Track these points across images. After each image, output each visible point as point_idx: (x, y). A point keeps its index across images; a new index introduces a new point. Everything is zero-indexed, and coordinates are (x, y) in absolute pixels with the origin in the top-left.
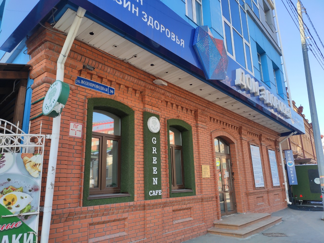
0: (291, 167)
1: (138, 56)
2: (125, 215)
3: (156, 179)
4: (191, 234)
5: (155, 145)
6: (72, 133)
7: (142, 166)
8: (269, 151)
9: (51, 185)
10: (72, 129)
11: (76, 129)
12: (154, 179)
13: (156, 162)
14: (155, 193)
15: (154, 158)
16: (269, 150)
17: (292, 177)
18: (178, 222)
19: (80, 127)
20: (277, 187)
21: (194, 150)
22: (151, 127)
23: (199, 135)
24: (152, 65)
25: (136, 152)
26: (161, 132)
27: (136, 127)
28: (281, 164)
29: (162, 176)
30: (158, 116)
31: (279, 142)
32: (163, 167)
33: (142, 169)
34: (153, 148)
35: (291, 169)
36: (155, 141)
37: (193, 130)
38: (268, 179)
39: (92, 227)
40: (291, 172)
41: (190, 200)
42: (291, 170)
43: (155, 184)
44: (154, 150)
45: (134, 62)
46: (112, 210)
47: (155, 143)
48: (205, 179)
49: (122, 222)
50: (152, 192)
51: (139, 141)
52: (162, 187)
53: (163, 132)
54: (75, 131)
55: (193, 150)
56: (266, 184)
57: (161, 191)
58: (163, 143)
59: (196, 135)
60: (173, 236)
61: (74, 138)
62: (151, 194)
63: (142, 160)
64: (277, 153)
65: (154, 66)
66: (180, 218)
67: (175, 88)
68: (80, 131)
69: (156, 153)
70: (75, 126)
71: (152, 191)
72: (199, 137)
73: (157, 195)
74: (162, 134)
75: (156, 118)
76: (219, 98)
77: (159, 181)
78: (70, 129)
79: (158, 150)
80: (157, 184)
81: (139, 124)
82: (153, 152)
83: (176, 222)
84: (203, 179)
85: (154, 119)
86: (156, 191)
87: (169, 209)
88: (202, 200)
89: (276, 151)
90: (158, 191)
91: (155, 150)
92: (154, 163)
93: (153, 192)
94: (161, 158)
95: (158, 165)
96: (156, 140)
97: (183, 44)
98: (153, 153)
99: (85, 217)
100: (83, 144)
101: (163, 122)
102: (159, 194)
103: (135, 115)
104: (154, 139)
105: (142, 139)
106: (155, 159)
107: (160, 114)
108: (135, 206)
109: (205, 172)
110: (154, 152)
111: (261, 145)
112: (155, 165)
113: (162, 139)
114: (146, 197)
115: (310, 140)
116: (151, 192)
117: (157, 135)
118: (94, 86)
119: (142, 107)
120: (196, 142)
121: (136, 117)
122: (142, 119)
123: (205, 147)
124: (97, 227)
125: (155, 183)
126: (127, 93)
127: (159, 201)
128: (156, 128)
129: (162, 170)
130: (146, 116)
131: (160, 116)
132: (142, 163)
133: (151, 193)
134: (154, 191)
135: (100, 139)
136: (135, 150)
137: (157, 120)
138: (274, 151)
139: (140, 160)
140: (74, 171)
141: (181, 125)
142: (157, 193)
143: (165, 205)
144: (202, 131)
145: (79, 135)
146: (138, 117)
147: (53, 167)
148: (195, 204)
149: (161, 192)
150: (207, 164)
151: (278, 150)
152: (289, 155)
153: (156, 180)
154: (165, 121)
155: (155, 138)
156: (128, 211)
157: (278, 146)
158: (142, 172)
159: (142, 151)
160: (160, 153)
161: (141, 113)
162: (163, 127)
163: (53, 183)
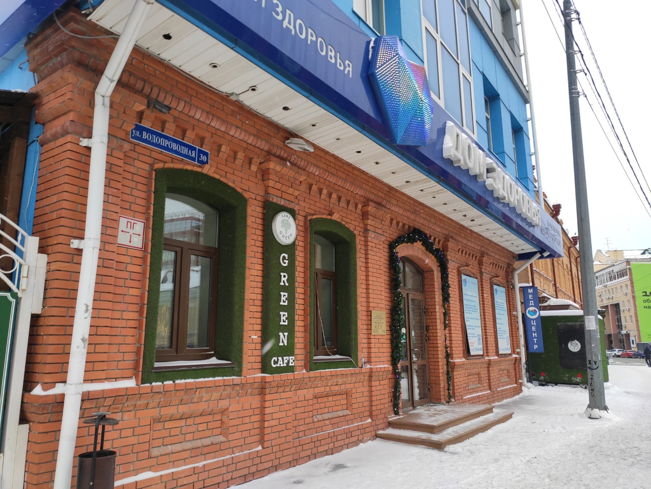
0: (533, 319)
1: (259, 89)
2: (223, 403)
3: (286, 334)
4: (347, 441)
5: (284, 270)
6: (123, 239)
7: (259, 309)
8: (495, 287)
9: (83, 340)
10: (122, 231)
11: (131, 231)
12: (281, 334)
13: (287, 301)
14: (282, 362)
15: (282, 294)
16: (495, 285)
17: (535, 338)
18: (322, 419)
19: (139, 227)
20: (505, 355)
21: (359, 282)
22: (278, 232)
23: (369, 252)
24: (286, 108)
25: (247, 282)
26: (297, 243)
27: (250, 231)
28: (515, 313)
29: (296, 329)
30: (292, 213)
31: (514, 270)
32: (300, 312)
33: (259, 315)
34: (282, 274)
36: (285, 261)
37: (358, 241)
38: (491, 339)
39: (159, 426)
40: (533, 328)
41: (347, 376)
42: (532, 324)
43: (282, 344)
44: (284, 279)
45: (249, 100)
46: (199, 393)
47: (286, 265)
48: (375, 337)
50: (276, 360)
51: (255, 260)
52: (296, 351)
53: (301, 244)
54: (129, 234)
55: (356, 280)
57: (293, 357)
58: (302, 265)
59: (363, 251)
60: (312, 445)
61: (128, 248)
62: (274, 364)
63: (259, 297)
64: (508, 292)
65: (289, 111)
66: (327, 411)
67: (327, 157)
68: (139, 235)
69: (287, 284)
70: (129, 224)
71: (276, 358)
72: (370, 256)
73: (285, 365)
74: (299, 248)
75: (289, 215)
76: (409, 182)
77: (291, 338)
78: (121, 228)
79: (291, 279)
80: (286, 344)
81: (255, 226)
82: (282, 281)
83: (320, 417)
84: (372, 337)
85: (286, 218)
86: (285, 358)
87: (308, 393)
88: (369, 377)
89: (508, 287)
90: (287, 358)
91: (285, 279)
92: (282, 303)
93: (278, 360)
94: (297, 295)
95: (290, 309)
96: (287, 258)
97: (349, 71)
98: (282, 284)
99: (147, 406)
100: (145, 262)
101: (302, 223)
102: (290, 364)
103: (248, 207)
104: (284, 257)
105: (260, 255)
106: (284, 296)
107: (296, 208)
108: (242, 385)
109: (377, 324)
110: (284, 282)
111: (481, 273)
112: (284, 308)
113: (298, 257)
114: (265, 367)
115: (569, 269)
116: (274, 360)
117: (290, 249)
118: (167, 145)
119: (262, 193)
120: (364, 265)
121: (249, 211)
122: (260, 216)
123: (378, 275)
124: (168, 425)
125: (283, 342)
126: (234, 163)
127: (290, 375)
128: (288, 234)
129: (296, 317)
130: (270, 211)
131: (297, 212)
132: (259, 303)
134: (280, 358)
135: (176, 252)
136: (246, 277)
137: (291, 220)
138: (504, 287)
139: (254, 296)
140: (126, 315)
141: (335, 231)
142: (286, 361)
143: (299, 384)
144: (374, 245)
145: (137, 242)
146: (253, 214)
147: (87, 306)
149: (294, 361)
150: (381, 309)
151: (511, 286)
152: (530, 297)
153: (284, 336)
154: (305, 223)
155: (286, 256)
156: (229, 397)
158: (259, 321)
159: (260, 279)
160: (294, 285)
161: (260, 204)
162: (302, 234)
163: (87, 337)
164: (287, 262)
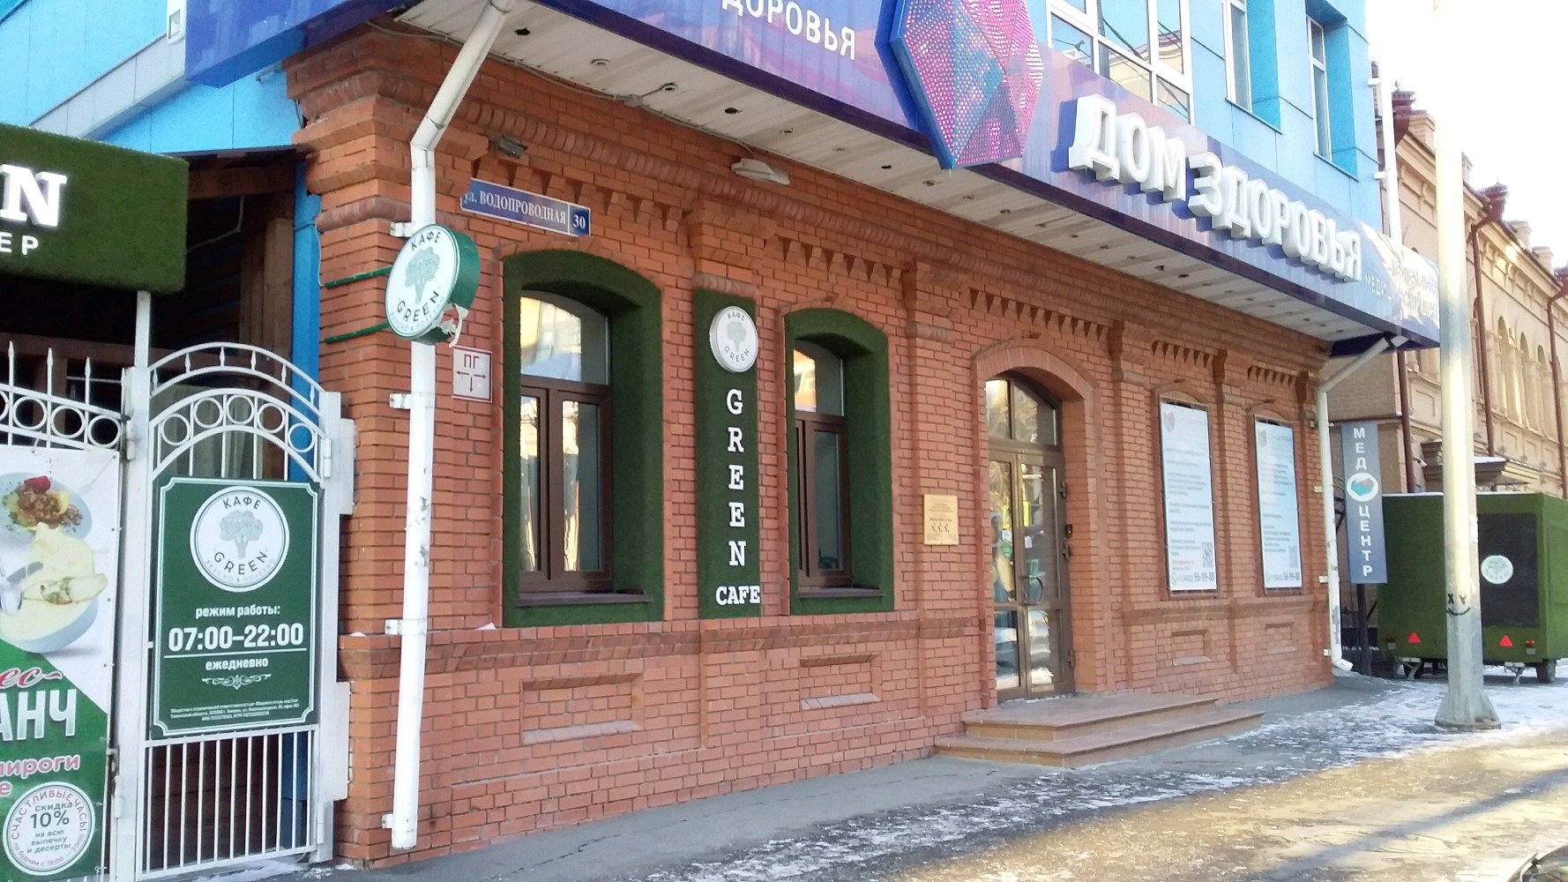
0: (1363, 504)
2: (634, 666)
3: (742, 544)
4: (871, 751)
5: (736, 421)
6: (461, 387)
7: (690, 498)
8: (1259, 427)
9: (423, 552)
10: (459, 373)
11: (472, 372)
12: (732, 544)
13: (742, 482)
14: (737, 596)
15: (733, 467)
16: (1263, 421)
17: (1367, 548)
18: (818, 706)
19: (482, 363)
20: (1285, 590)
21: (895, 434)
22: (722, 348)
23: (919, 371)
24: (731, 111)
25: (666, 447)
26: (759, 365)
27: (667, 350)
28: (1317, 489)
29: (762, 534)
30: (749, 306)
31: (1317, 384)
32: (767, 502)
33: (691, 509)
34: (732, 430)
35: (1364, 512)
36: (736, 404)
37: (892, 349)
38: (1242, 555)
39: (532, 696)
40: (1363, 526)
41: (869, 626)
42: (1361, 514)
43: (736, 563)
44: (736, 439)
46: (593, 645)
47: (738, 412)
48: (934, 549)
49: (624, 688)
50: (725, 592)
51: (679, 406)
52: (763, 577)
53: (768, 365)
54: (468, 378)
55: (888, 432)
56: (1229, 578)
57: (758, 588)
58: (770, 408)
59: (903, 369)
60: (799, 751)
61: (468, 401)
62: (722, 599)
63: (690, 476)
64: (1303, 437)
65: (737, 114)
66: (829, 692)
67: (821, 180)
68: (484, 377)
69: (741, 450)
70: (468, 358)
71: (724, 589)
72: (920, 380)
73: (742, 601)
74: (764, 375)
75: (742, 313)
76: (1008, 211)
77: (751, 552)
78: (456, 369)
79: (750, 440)
80: (743, 563)
81: (678, 339)
82: (732, 444)
83: (814, 703)
84: (924, 549)
85: (736, 319)
86: (741, 588)
87: (786, 656)
88: (919, 630)
89: (1302, 426)
90: (746, 588)
91: (738, 440)
92: (732, 486)
93: (728, 591)
94: (761, 469)
95: (749, 496)
96: (740, 398)
98: (732, 449)
99: (513, 662)
100: (494, 423)
101: (769, 324)
102: (752, 601)
103: (664, 304)
104: (735, 397)
105: (687, 396)
106: (736, 471)
107: (758, 294)
108: (664, 637)
109: (938, 523)
110: (735, 444)
111: (1220, 401)
112: (736, 495)
113: (763, 394)
114: (706, 607)
115: (1548, 358)
116: (722, 592)
117: (746, 380)
118: (520, 209)
119: (688, 273)
120: (906, 398)
121: (666, 312)
122: (687, 318)
123: (941, 420)
124: (547, 695)
125: (737, 559)
126: (635, 221)
127: (753, 622)
128: (742, 350)
129: (762, 512)
130: (705, 306)
131: (759, 302)
132: (689, 486)
133: (724, 596)
134: (732, 589)
135: (538, 400)
136: (664, 439)
137: (747, 322)
138: (1288, 426)
139: (679, 475)
140: (473, 514)
141: (839, 331)
142: (743, 595)
143: (772, 639)
144: (929, 354)
145: (481, 390)
146: (673, 314)
147: (424, 500)
148: (891, 645)
149: (758, 594)
150: (947, 491)
151: (1312, 425)
152: (1357, 447)
153: (739, 547)
154: (776, 323)
155: (739, 393)
156: (642, 654)
157: (1314, 401)
158: (691, 521)
159: (690, 441)
160: (757, 449)
161: (687, 295)
162: (769, 345)
163: (427, 548)
164: (740, 405)
